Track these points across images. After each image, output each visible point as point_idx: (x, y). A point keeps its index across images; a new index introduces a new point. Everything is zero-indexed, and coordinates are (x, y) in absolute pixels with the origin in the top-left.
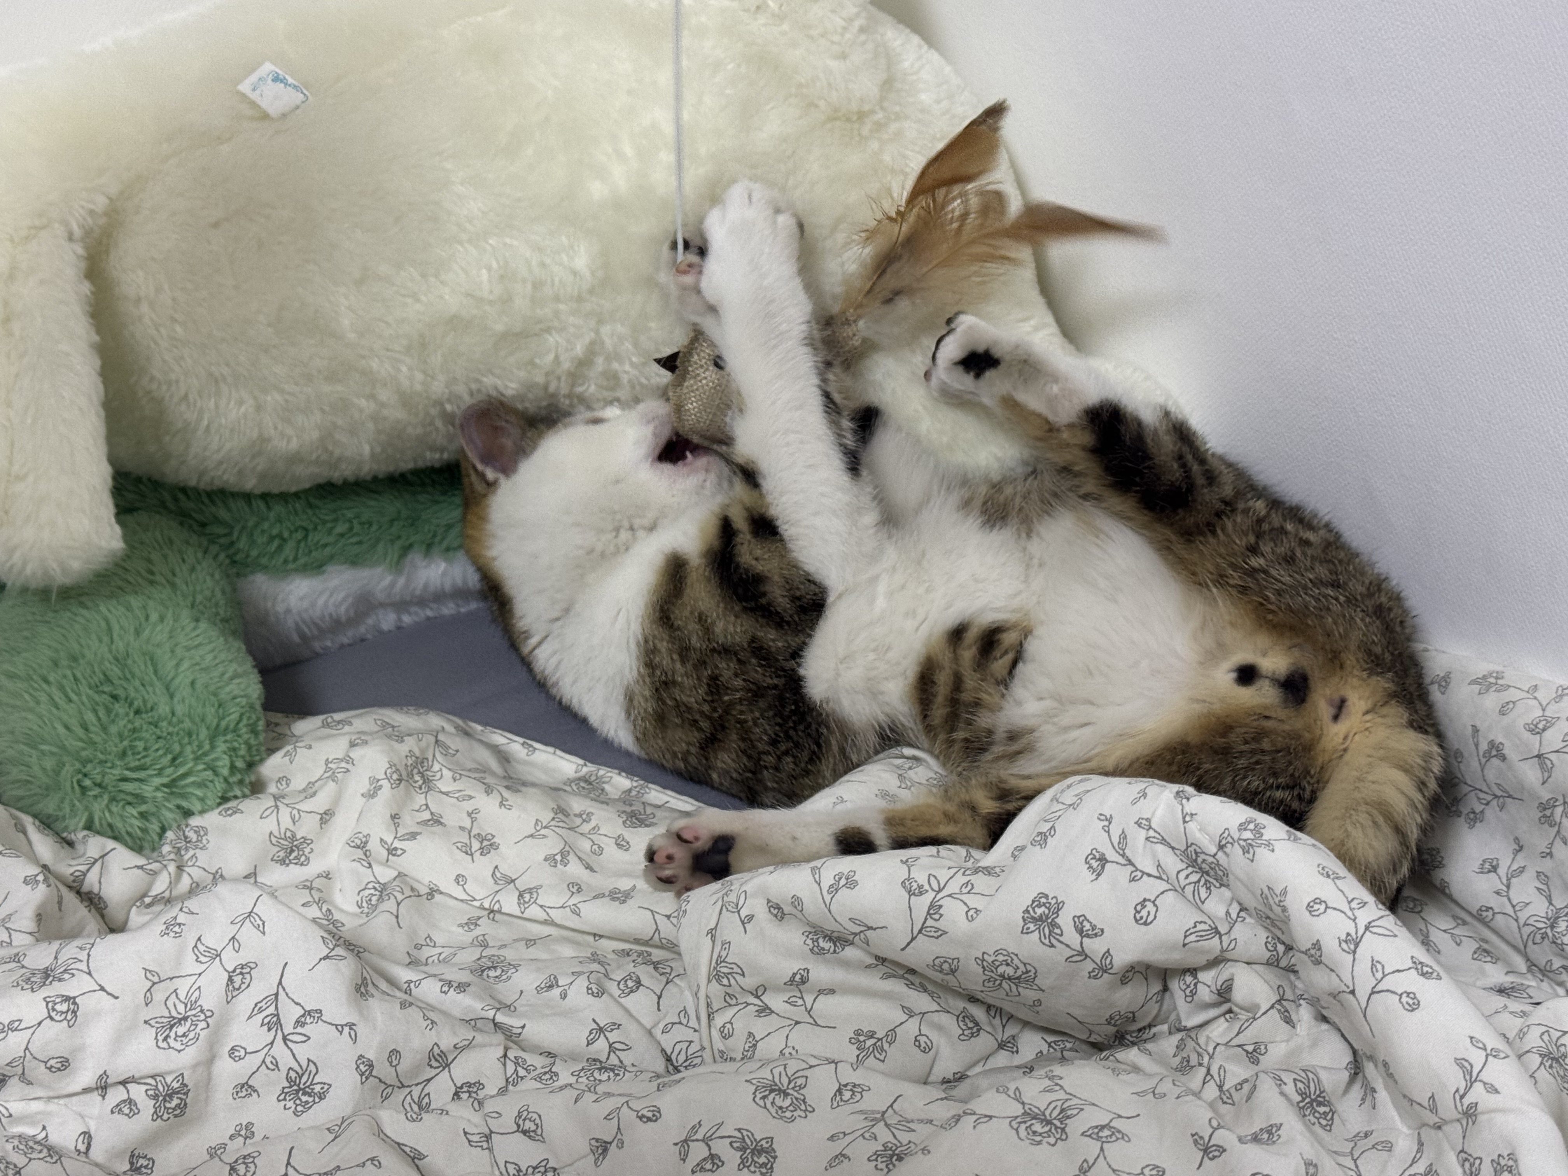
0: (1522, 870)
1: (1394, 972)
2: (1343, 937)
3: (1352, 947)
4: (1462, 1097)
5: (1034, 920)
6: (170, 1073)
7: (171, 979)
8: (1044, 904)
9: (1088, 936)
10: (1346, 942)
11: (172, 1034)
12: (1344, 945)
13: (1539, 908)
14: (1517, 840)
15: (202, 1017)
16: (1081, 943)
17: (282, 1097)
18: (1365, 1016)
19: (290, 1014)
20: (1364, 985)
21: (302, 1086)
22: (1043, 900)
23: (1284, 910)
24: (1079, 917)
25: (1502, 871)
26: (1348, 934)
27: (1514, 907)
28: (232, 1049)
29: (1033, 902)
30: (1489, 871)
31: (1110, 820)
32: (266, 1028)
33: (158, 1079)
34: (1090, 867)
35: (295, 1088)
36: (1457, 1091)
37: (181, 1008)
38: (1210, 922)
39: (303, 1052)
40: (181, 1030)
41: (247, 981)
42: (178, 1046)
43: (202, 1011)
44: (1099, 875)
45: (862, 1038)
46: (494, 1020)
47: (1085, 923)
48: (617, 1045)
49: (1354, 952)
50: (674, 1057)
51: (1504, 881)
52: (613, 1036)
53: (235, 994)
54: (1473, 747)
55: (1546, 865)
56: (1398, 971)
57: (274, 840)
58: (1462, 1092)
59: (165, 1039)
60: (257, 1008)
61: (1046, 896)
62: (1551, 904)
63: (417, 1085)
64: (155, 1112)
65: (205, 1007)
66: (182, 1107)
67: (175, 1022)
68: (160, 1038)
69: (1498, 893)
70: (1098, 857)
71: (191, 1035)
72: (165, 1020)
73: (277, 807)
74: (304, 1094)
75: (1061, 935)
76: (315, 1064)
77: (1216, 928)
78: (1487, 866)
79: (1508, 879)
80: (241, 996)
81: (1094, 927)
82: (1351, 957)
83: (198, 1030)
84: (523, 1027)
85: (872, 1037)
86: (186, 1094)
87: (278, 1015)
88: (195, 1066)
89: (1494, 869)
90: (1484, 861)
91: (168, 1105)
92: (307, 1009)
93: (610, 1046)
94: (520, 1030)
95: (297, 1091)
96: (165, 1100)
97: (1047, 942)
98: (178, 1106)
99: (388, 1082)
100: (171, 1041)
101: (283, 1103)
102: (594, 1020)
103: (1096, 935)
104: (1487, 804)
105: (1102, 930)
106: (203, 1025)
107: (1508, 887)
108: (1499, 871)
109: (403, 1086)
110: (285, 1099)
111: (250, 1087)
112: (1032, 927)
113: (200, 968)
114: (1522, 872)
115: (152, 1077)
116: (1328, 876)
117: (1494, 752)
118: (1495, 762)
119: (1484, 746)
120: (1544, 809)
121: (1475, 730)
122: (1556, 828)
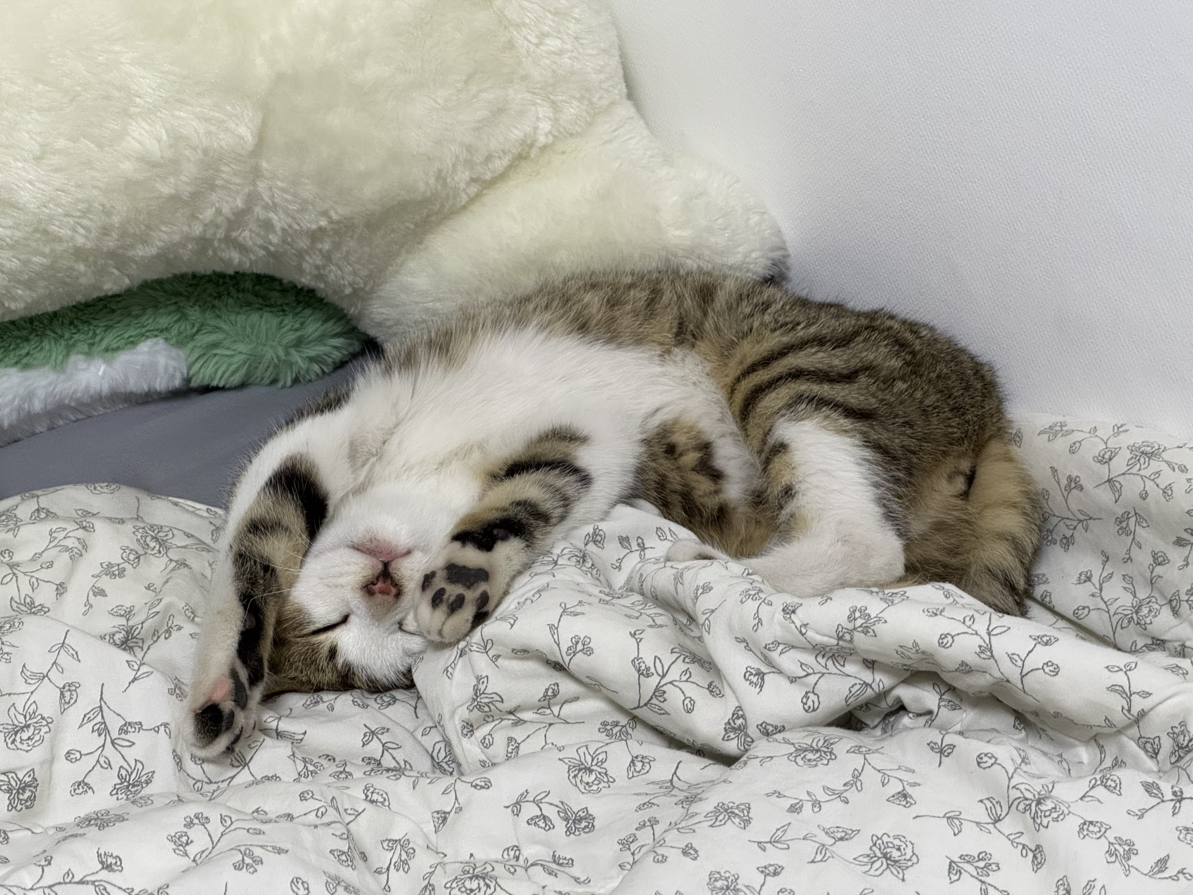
6: (21, 769)
7: (10, 694)
11: (18, 739)
13: (1126, 600)
14: (1103, 552)
15: (44, 723)
17: (115, 792)
19: (114, 723)
21: (131, 782)
25: (1095, 579)
27: (1105, 603)
28: (68, 753)
30: (1085, 581)
32: (96, 734)
35: (126, 784)
37: (21, 719)
39: (130, 754)
40: (25, 736)
41: (75, 697)
42: (25, 747)
43: (43, 718)
48: (388, 745)
51: (1098, 586)
52: (385, 738)
53: (66, 706)
54: (1056, 484)
55: (1129, 569)
59: (13, 742)
60: (86, 719)
62: (1135, 597)
63: (223, 781)
64: (10, 803)
65: (46, 715)
66: (33, 799)
67: (17, 730)
68: (9, 741)
69: (1093, 595)
71: (37, 738)
72: (10, 727)
74: (134, 786)
76: (141, 763)
78: (1083, 577)
79: (1101, 585)
80: (72, 708)
83: (42, 733)
84: (305, 733)
85: (617, 726)
86: (36, 787)
87: (105, 723)
88: (42, 763)
89: (1089, 579)
90: (1080, 574)
91: (21, 797)
92: (127, 720)
93: (383, 746)
94: (302, 736)
95: (128, 787)
96: (18, 793)
98: (29, 798)
99: (197, 778)
100: (18, 743)
101: (116, 797)
102: (365, 726)
104: (1075, 528)
106: (45, 729)
107: (1101, 590)
108: (1093, 579)
109: (211, 782)
111: (86, 784)
113: (31, 688)
114: (1111, 577)
115: (5, 774)
117: (1073, 485)
118: (1075, 492)
119: (1064, 482)
120: (1121, 522)
121: (1054, 470)
122: (1132, 536)
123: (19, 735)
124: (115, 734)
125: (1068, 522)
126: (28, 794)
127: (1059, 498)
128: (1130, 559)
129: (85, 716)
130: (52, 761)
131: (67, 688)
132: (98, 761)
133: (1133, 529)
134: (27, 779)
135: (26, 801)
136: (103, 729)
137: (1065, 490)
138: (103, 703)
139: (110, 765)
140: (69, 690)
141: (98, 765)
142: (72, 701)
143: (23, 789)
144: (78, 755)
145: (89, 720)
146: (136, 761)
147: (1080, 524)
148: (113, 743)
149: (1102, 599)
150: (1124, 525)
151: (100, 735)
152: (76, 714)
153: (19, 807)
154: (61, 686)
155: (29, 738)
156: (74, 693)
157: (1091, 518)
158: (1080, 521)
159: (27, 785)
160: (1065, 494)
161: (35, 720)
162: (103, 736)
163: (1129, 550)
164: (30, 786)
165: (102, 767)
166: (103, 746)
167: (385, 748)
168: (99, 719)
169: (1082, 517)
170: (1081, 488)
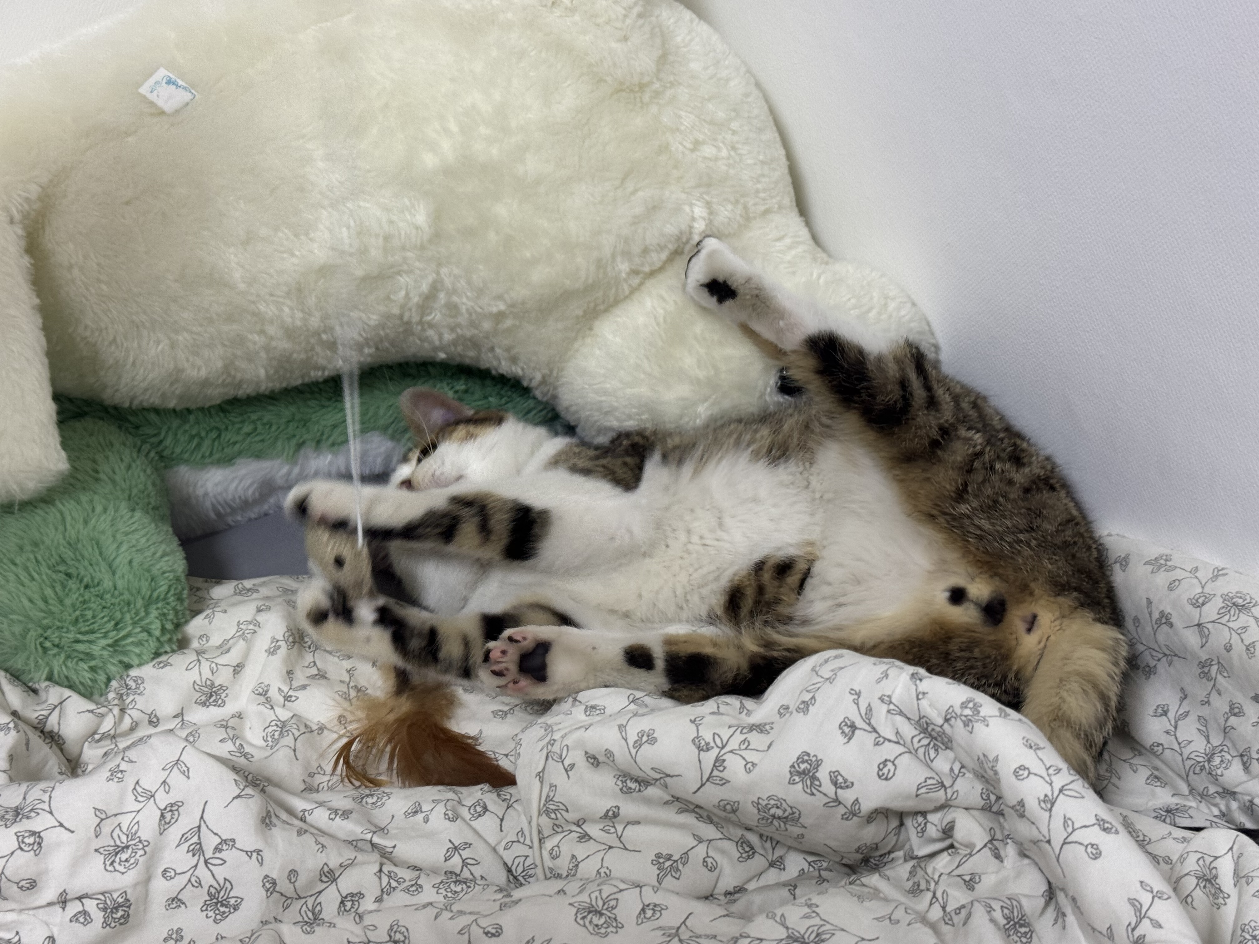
0: (1187, 714)
1: (1081, 827)
2: (1042, 798)
3: (1049, 806)
4: (1133, 930)
5: (799, 773)
6: (115, 891)
7: (116, 815)
8: (807, 761)
9: (841, 788)
10: (1044, 801)
11: (117, 860)
12: (1043, 805)
13: (1199, 746)
14: (1182, 689)
15: (141, 846)
16: (836, 793)
17: (204, 908)
18: (1058, 861)
19: (210, 842)
20: (1058, 836)
21: (220, 899)
22: (806, 758)
23: (996, 773)
24: (834, 772)
25: (1171, 715)
26: (1046, 796)
27: (1179, 744)
28: (165, 870)
29: (798, 759)
30: (1161, 715)
31: (859, 694)
32: (191, 854)
33: (107, 895)
34: (843, 732)
35: (215, 901)
36: (1129, 924)
37: (124, 838)
38: (937, 778)
39: (221, 873)
40: (124, 856)
41: (176, 817)
42: (121, 869)
43: (140, 841)
44: (850, 739)
45: (661, 860)
46: (371, 841)
47: (839, 777)
48: (469, 861)
49: (1051, 810)
50: (513, 869)
51: (1173, 722)
52: (465, 854)
53: (166, 826)
54: (1148, 615)
55: (1205, 711)
56: (1085, 827)
57: (197, 687)
58: (1133, 925)
59: (112, 864)
60: (184, 838)
61: (808, 755)
62: (1208, 742)
63: (311, 896)
64: (105, 922)
65: (143, 838)
66: (126, 917)
67: (119, 850)
68: (108, 863)
69: (1167, 732)
70: (849, 723)
71: (132, 861)
72: (111, 848)
73: (199, 661)
74: (222, 905)
75: (820, 786)
76: (230, 882)
77: (942, 782)
78: (1160, 711)
79: (1176, 722)
80: (171, 829)
81: (846, 781)
82: (1047, 814)
83: (137, 856)
84: (394, 847)
85: (669, 859)
86: (129, 907)
87: (200, 844)
88: (135, 885)
89: (1165, 713)
90: (1158, 706)
91: (114, 916)
92: (224, 838)
93: (463, 861)
94: (391, 850)
95: (216, 904)
96: (112, 912)
97: (809, 791)
98: (122, 916)
99: (288, 895)
100: (116, 865)
101: (205, 913)
102: (450, 841)
103: (847, 787)
104: (1159, 660)
105: (852, 784)
106: (141, 852)
107: (1176, 728)
108: (1169, 714)
109: (300, 898)
110: (207, 910)
111: (179, 900)
112: (797, 779)
113: (138, 806)
114: (1186, 716)
115: (103, 894)
116: (1031, 747)
117: (1164, 620)
118: (1165, 628)
119: (1156, 615)
120: (1203, 667)
121: (1149, 602)
122: (1212, 683)
123: (119, 856)
124: (209, 854)
125: (1154, 653)
126: (120, 913)
127: (1149, 629)
128: (1208, 702)
129: (183, 836)
130: (148, 880)
131: (168, 809)
132: (190, 881)
133: (1214, 676)
134: (120, 900)
135: (119, 919)
136: (197, 850)
137: (1156, 623)
138: (202, 823)
139: (200, 884)
140: (171, 811)
141: (190, 884)
142: (173, 821)
143: (116, 908)
144: (173, 874)
145: (187, 840)
146: (225, 879)
147: (1165, 659)
148: (206, 862)
149: (1176, 738)
150: (1206, 670)
151: (194, 855)
152: (175, 832)
153: (113, 925)
154: (162, 807)
155: (126, 861)
156: (176, 813)
157: (1176, 655)
158: (1165, 655)
159: (120, 906)
160: (1155, 627)
161: (133, 842)
162: (197, 857)
163: (1209, 694)
164: (122, 906)
165: (193, 886)
166: (196, 866)
167: (465, 863)
168: (195, 839)
169: (1168, 652)
170: (1171, 625)
